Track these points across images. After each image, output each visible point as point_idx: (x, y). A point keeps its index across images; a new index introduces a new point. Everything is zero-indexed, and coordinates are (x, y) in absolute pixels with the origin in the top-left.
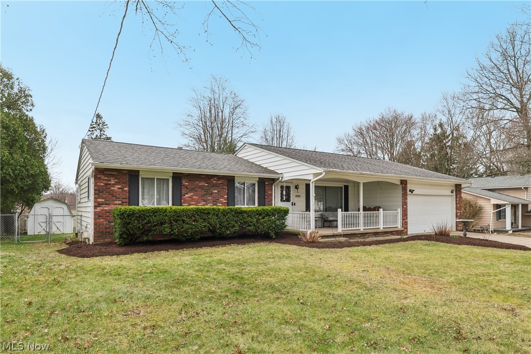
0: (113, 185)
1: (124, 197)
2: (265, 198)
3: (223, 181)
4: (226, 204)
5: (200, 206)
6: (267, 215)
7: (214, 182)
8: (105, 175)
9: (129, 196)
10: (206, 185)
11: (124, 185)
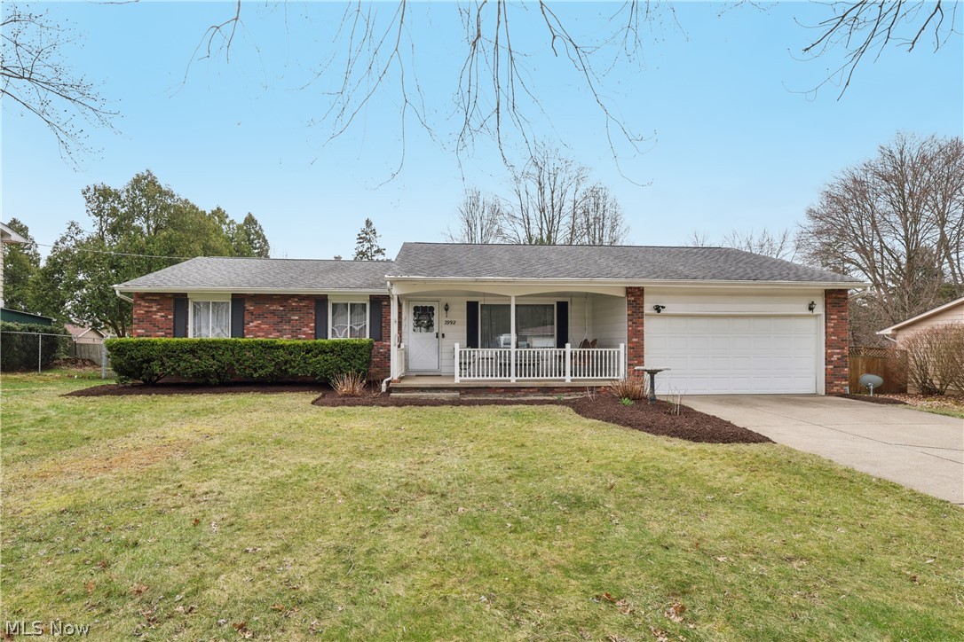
0: (155, 313)
1: (168, 327)
2: (381, 327)
3: (307, 302)
4: (313, 336)
5: (271, 338)
6: (321, 352)
7: (294, 304)
8: (146, 301)
9: (174, 326)
10: (282, 308)
11: (167, 312)
